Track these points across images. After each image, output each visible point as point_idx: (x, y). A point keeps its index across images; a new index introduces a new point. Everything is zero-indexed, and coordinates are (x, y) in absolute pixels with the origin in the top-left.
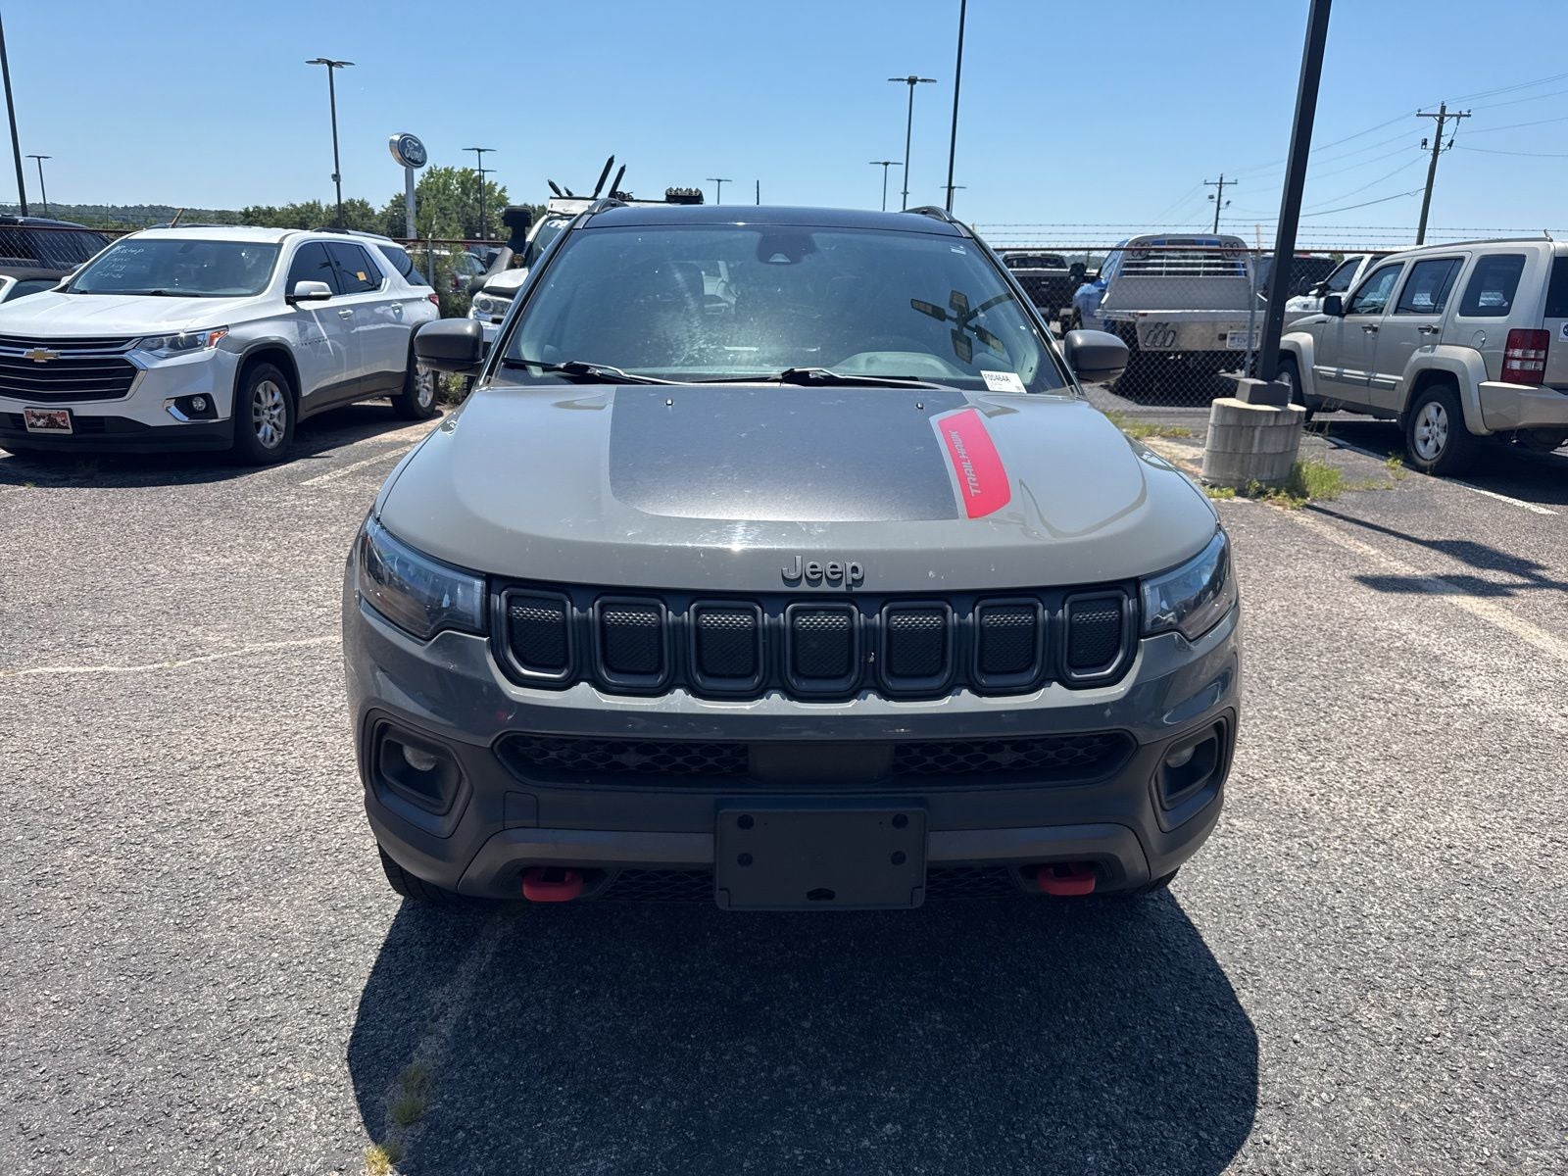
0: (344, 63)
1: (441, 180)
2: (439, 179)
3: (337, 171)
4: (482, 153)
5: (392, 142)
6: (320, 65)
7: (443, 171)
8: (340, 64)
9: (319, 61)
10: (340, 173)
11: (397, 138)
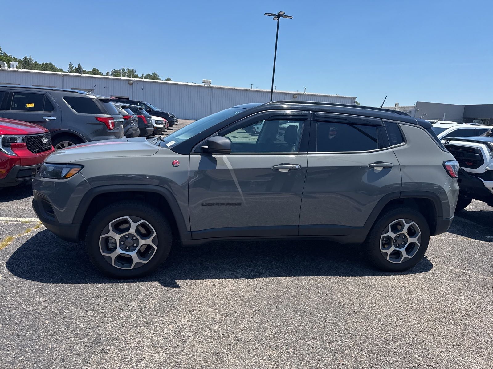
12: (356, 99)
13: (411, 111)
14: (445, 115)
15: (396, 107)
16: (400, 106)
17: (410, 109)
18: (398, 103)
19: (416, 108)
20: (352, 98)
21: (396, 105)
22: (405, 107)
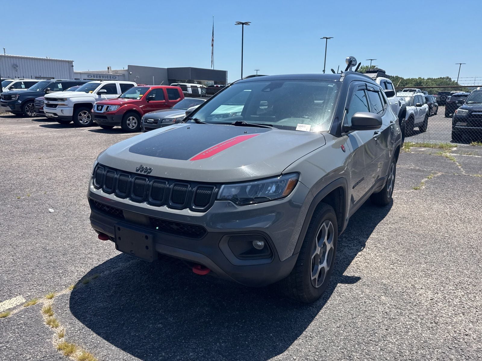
0: (330, 38)
1: (364, 70)
2: (364, 69)
3: (324, 69)
4: (372, 61)
5: (347, 59)
6: (324, 39)
7: (365, 67)
8: (329, 38)
9: (324, 38)
10: (325, 69)
11: (348, 58)
12: (73, 62)
13: (124, 75)
14: (153, 77)
15: (109, 70)
16: (112, 69)
17: (123, 72)
18: (110, 67)
19: (128, 70)
20: (68, 62)
21: (108, 68)
22: (117, 71)
